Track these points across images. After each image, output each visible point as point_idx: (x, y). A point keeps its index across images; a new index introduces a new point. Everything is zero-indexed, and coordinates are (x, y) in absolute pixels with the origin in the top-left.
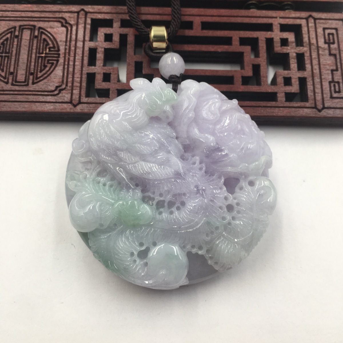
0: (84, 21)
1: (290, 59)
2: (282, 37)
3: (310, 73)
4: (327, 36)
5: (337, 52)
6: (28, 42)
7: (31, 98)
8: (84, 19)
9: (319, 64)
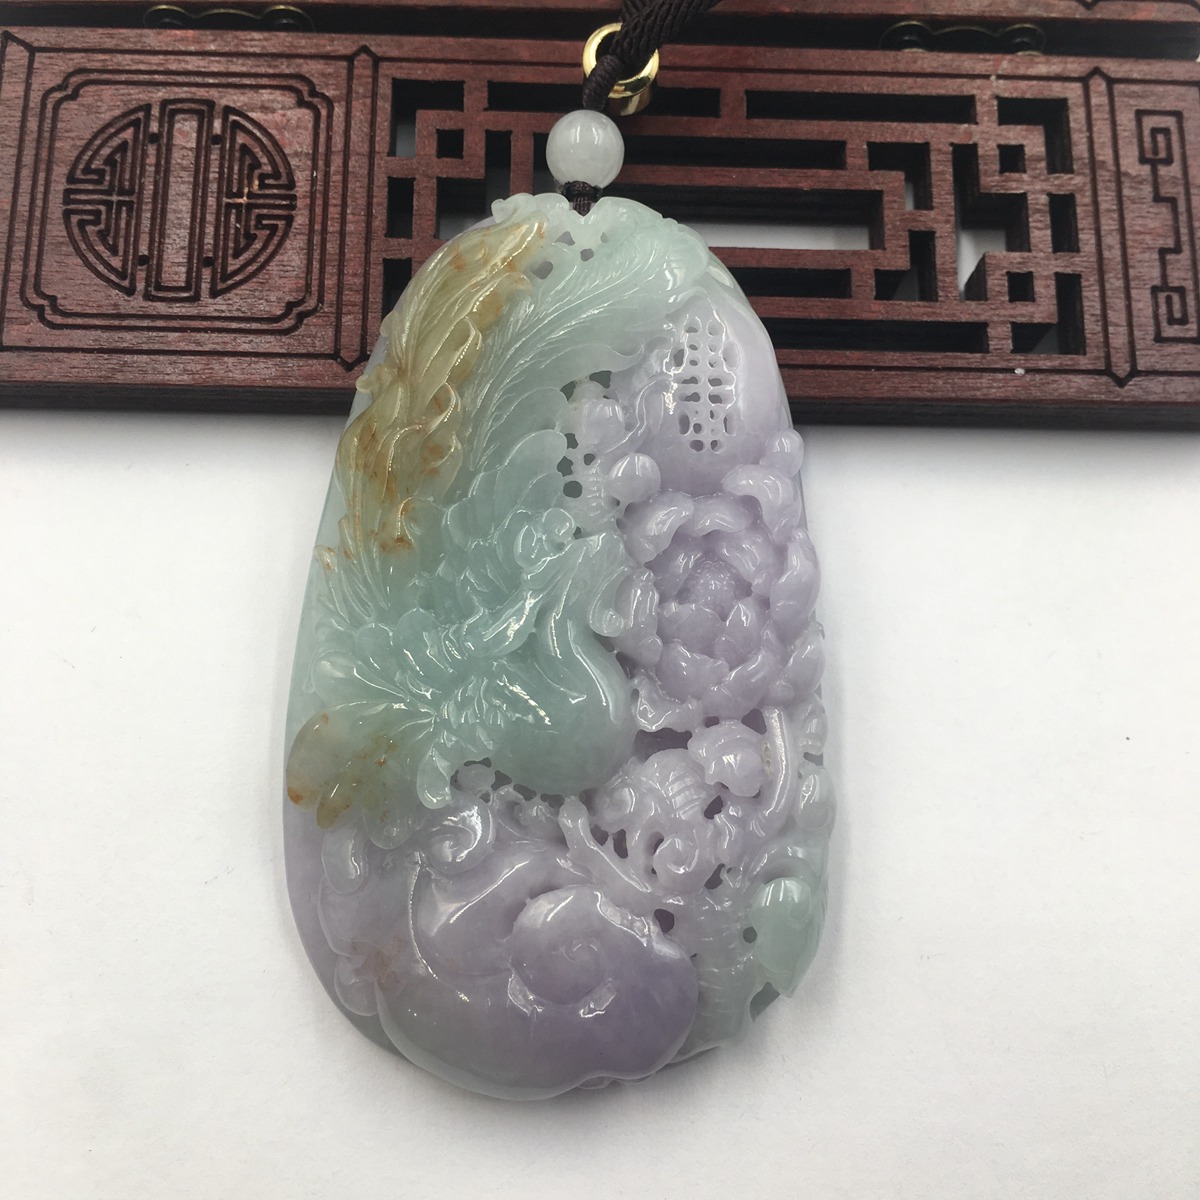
0: (370, 86)
1: (1030, 212)
2: (1002, 142)
3: (1093, 259)
4: (1147, 139)
5: (1178, 191)
6: (191, 155)
7: (211, 342)
8: (370, 80)
9: (1122, 230)
